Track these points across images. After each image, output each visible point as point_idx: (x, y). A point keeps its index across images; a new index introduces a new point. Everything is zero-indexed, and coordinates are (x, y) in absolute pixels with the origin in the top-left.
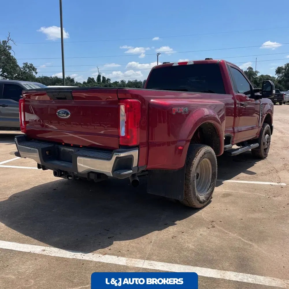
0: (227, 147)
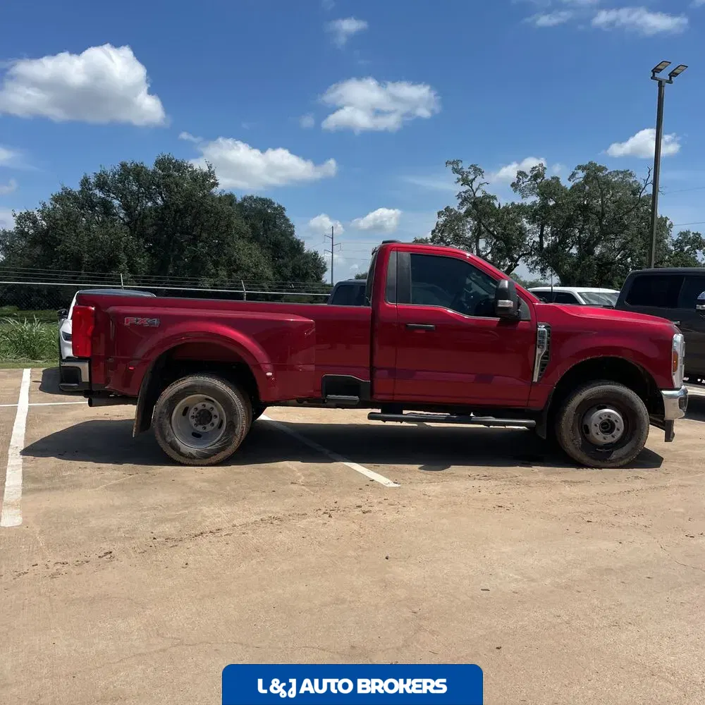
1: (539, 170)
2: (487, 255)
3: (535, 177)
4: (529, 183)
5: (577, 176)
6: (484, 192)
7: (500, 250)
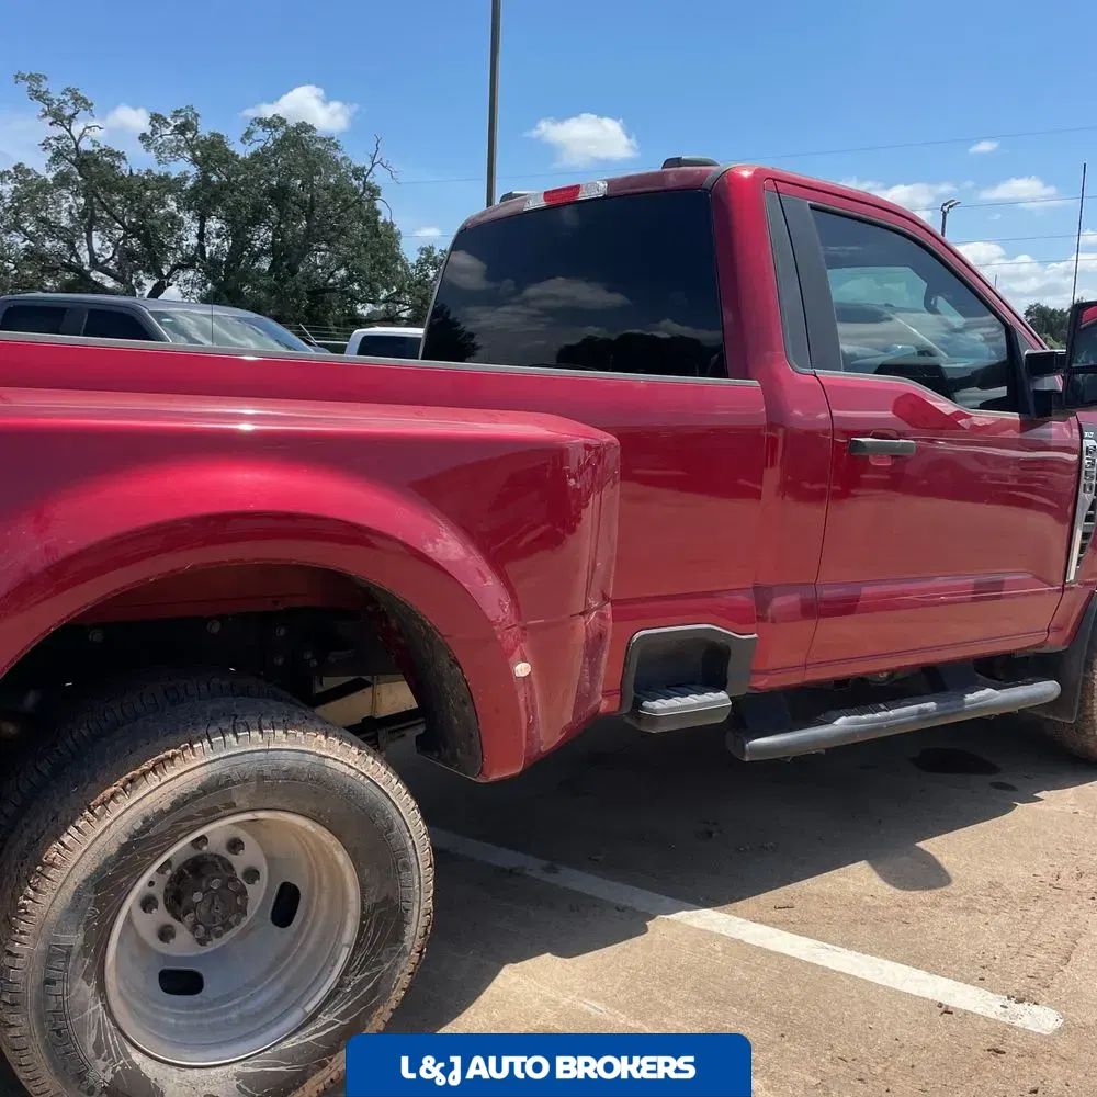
0: (663, 710)
1: (186, 117)
2: (107, 261)
3: (182, 129)
4: (172, 137)
5: (255, 136)
6: (95, 143)
7: (130, 255)
